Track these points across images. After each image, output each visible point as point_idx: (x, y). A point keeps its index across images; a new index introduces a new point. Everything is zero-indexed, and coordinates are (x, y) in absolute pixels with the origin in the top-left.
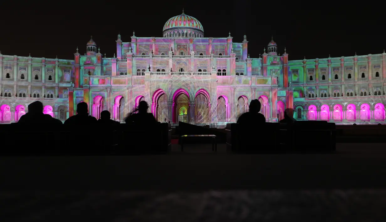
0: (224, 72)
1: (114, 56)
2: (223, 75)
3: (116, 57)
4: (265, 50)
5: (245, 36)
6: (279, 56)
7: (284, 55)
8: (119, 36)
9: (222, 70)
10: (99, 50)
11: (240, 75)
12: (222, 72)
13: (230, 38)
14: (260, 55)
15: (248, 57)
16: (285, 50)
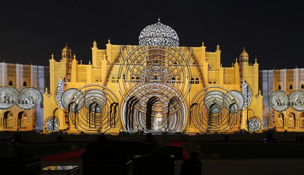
0: (197, 81)
1: (90, 63)
2: (196, 83)
3: (91, 64)
4: (237, 60)
5: (218, 46)
6: (250, 66)
7: (255, 64)
8: (95, 43)
9: (195, 79)
10: (75, 56)
11: (212, 83)
12: (195, 81)
13: (203, 48)
14: (232, 64)
15: (221, 67)
16: (256, 60)
